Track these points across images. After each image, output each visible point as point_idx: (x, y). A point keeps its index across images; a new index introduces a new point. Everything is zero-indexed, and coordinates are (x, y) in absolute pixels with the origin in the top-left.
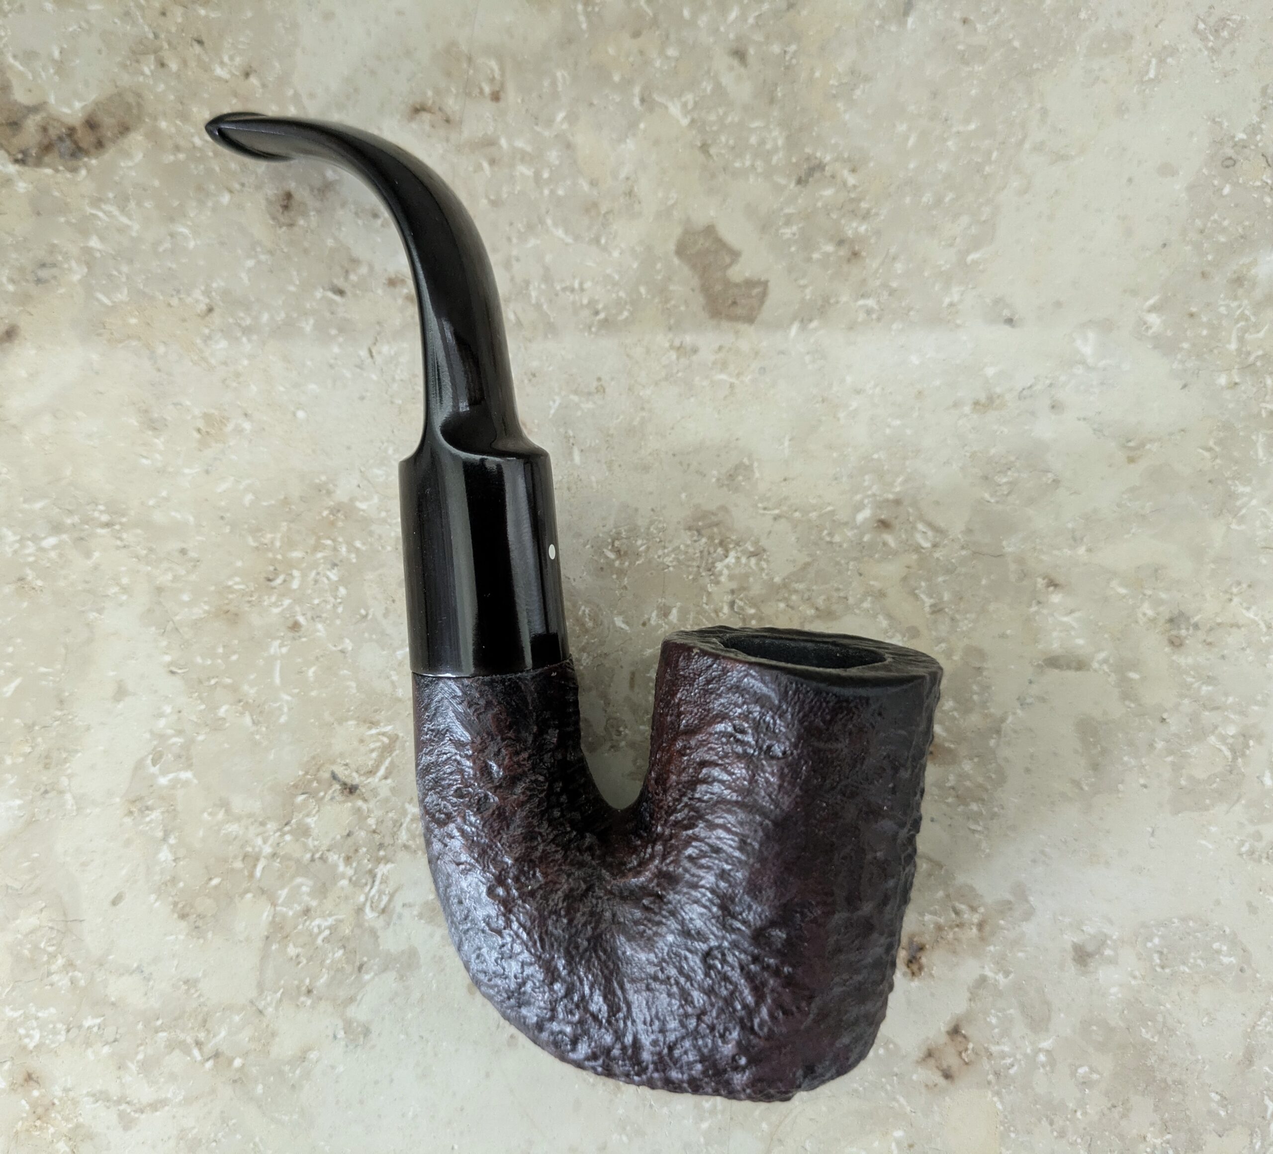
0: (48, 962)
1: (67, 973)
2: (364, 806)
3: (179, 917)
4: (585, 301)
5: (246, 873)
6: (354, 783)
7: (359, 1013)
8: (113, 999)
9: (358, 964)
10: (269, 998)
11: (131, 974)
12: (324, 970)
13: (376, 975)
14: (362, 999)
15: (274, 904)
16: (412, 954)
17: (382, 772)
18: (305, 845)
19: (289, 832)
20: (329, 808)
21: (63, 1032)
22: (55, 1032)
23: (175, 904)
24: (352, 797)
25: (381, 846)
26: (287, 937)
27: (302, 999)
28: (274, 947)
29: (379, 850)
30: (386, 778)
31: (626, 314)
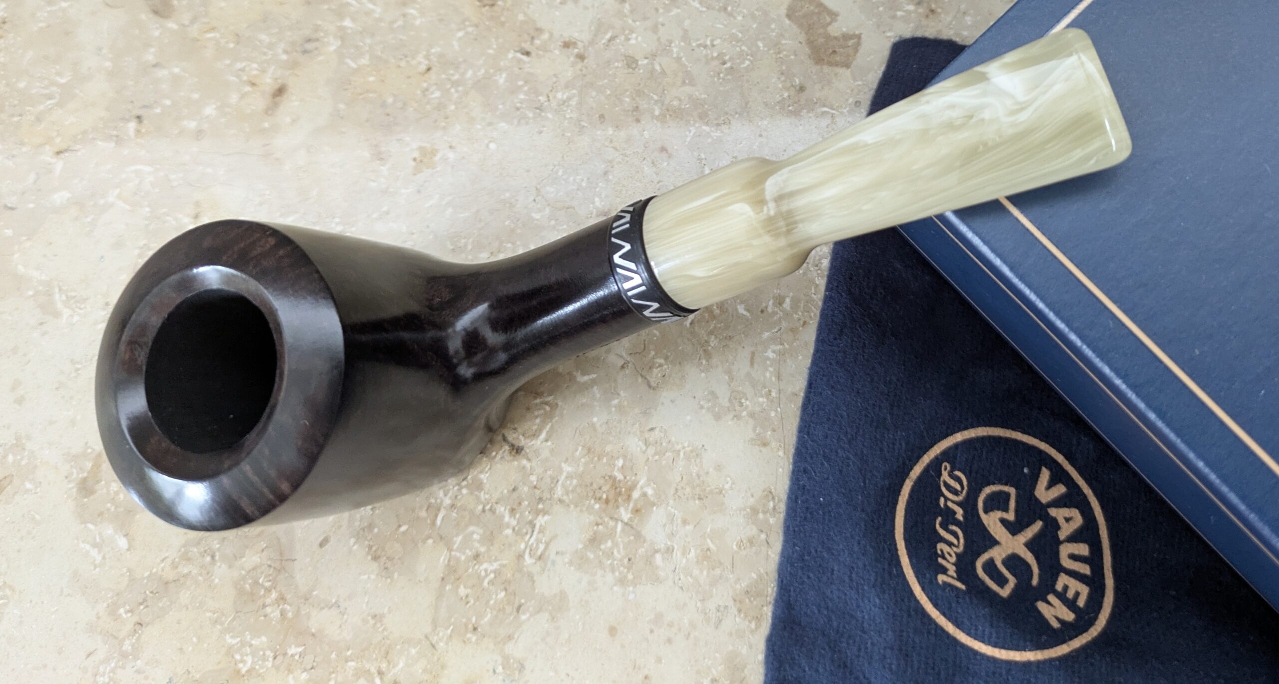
0: (264, 596)
1: (279, 606)
2: (528, 465)
3: (372, 559)
4: (715, 54)
5: (429, 521)
6: (521, 445)
7: (515, 650)
8: (313, 630)
9: (516, 605)
10: (441, 634)
11: (330, 608)
12: (488, 610)
13: (531, 616)
14: (518, 637)
15: (450, 550)
16: (563, 596)
17: (543, 436)
18: (478, 498)
19: (466, 486)
20: (499, 466)
21: (271, 659)
22: (264, 658)
23: (370, 547)
24: (517, 457)
25: (540, 499)
26: (458, 579)
27: (469, 635)
28: (448, 588)
29: (538, 503)
30: (547, 440)
31: (747, 62)
